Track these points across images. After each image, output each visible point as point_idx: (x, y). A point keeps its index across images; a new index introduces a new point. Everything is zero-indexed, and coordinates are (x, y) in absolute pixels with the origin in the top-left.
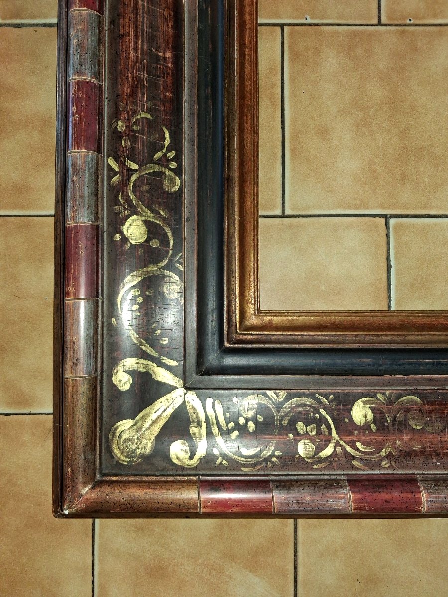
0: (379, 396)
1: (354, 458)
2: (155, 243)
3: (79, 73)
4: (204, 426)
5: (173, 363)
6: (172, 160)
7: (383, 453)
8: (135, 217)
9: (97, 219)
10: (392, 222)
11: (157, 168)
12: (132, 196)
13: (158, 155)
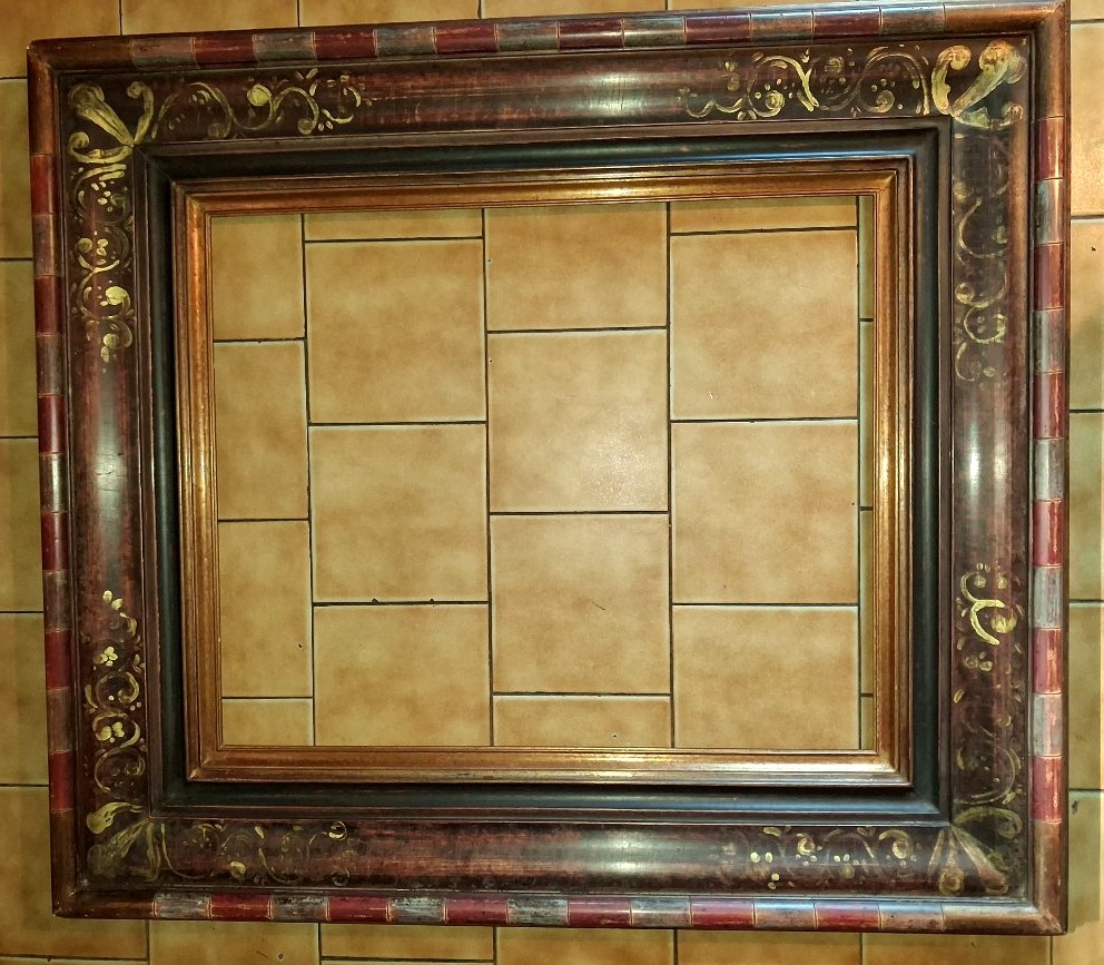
0: (132, 311)
1: (79, 284)
2: (252, 114)
3: (380, 38)
4: (102, 161)
5: (154, 135)
6: (326, 127)
7: (83, 309)
8: (270, 95)
9: (262, 60)
10: (301, 343)
11: (316, 113)
12: (286, 91)
13: (328, 114)
